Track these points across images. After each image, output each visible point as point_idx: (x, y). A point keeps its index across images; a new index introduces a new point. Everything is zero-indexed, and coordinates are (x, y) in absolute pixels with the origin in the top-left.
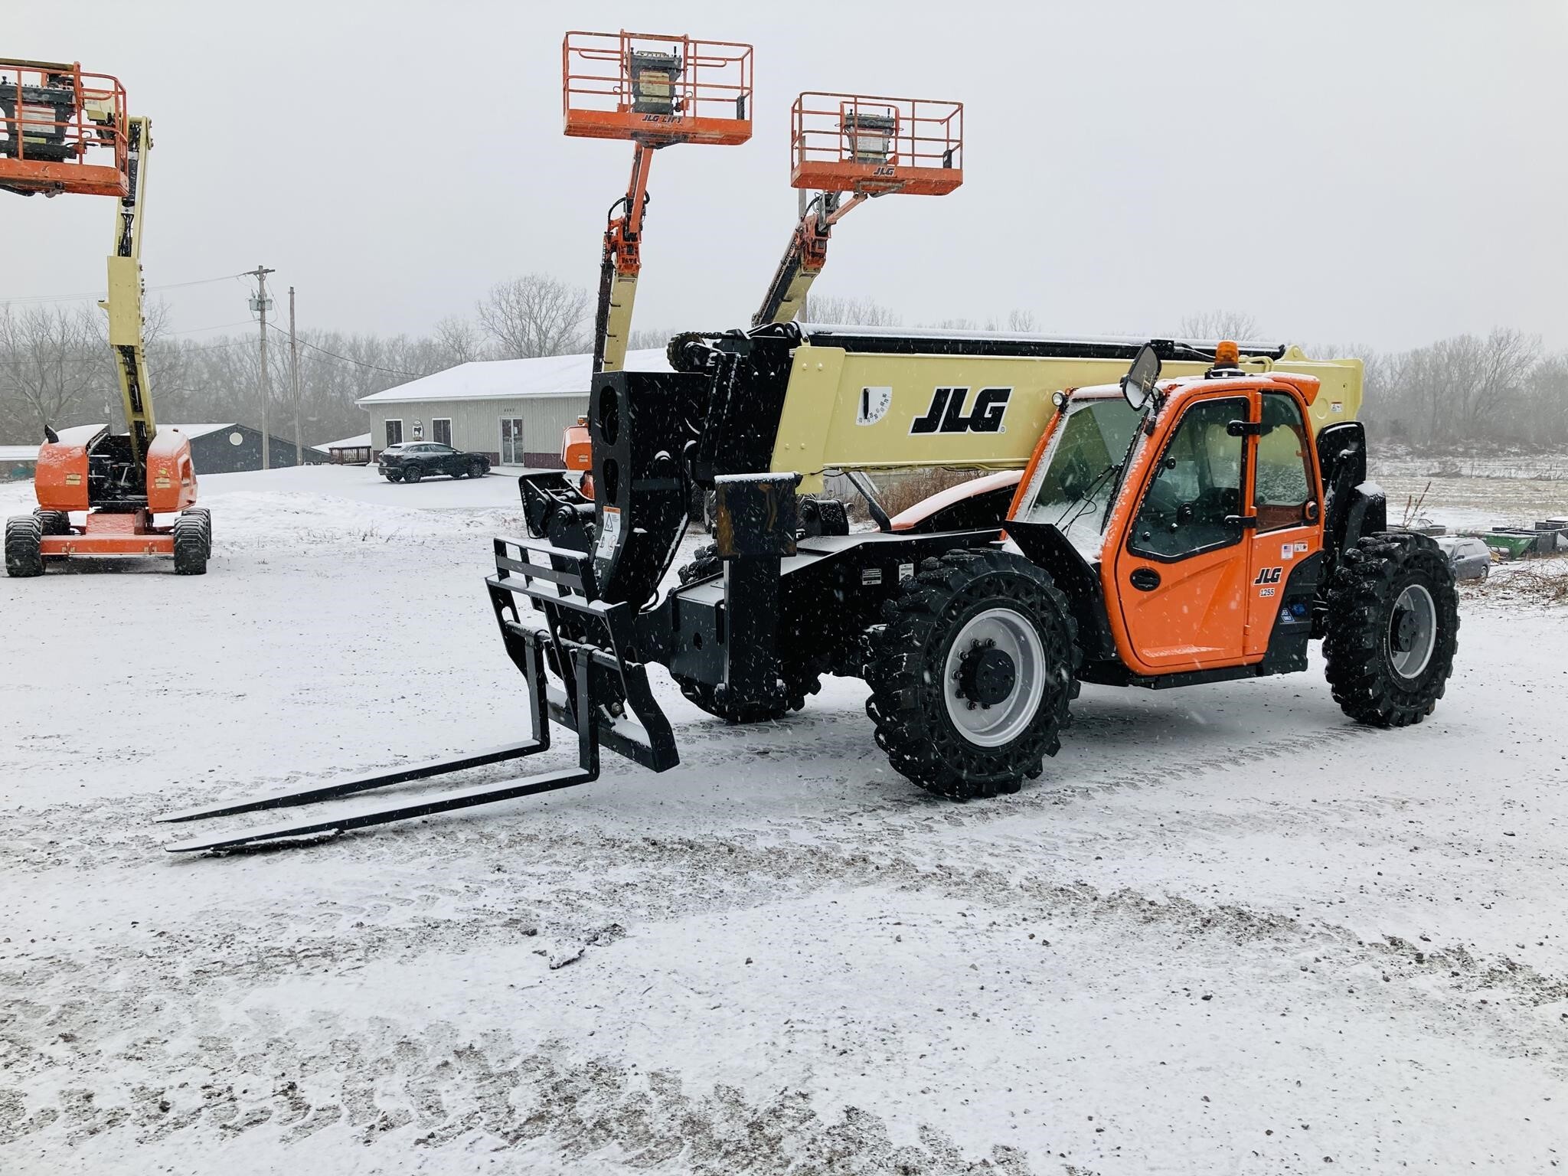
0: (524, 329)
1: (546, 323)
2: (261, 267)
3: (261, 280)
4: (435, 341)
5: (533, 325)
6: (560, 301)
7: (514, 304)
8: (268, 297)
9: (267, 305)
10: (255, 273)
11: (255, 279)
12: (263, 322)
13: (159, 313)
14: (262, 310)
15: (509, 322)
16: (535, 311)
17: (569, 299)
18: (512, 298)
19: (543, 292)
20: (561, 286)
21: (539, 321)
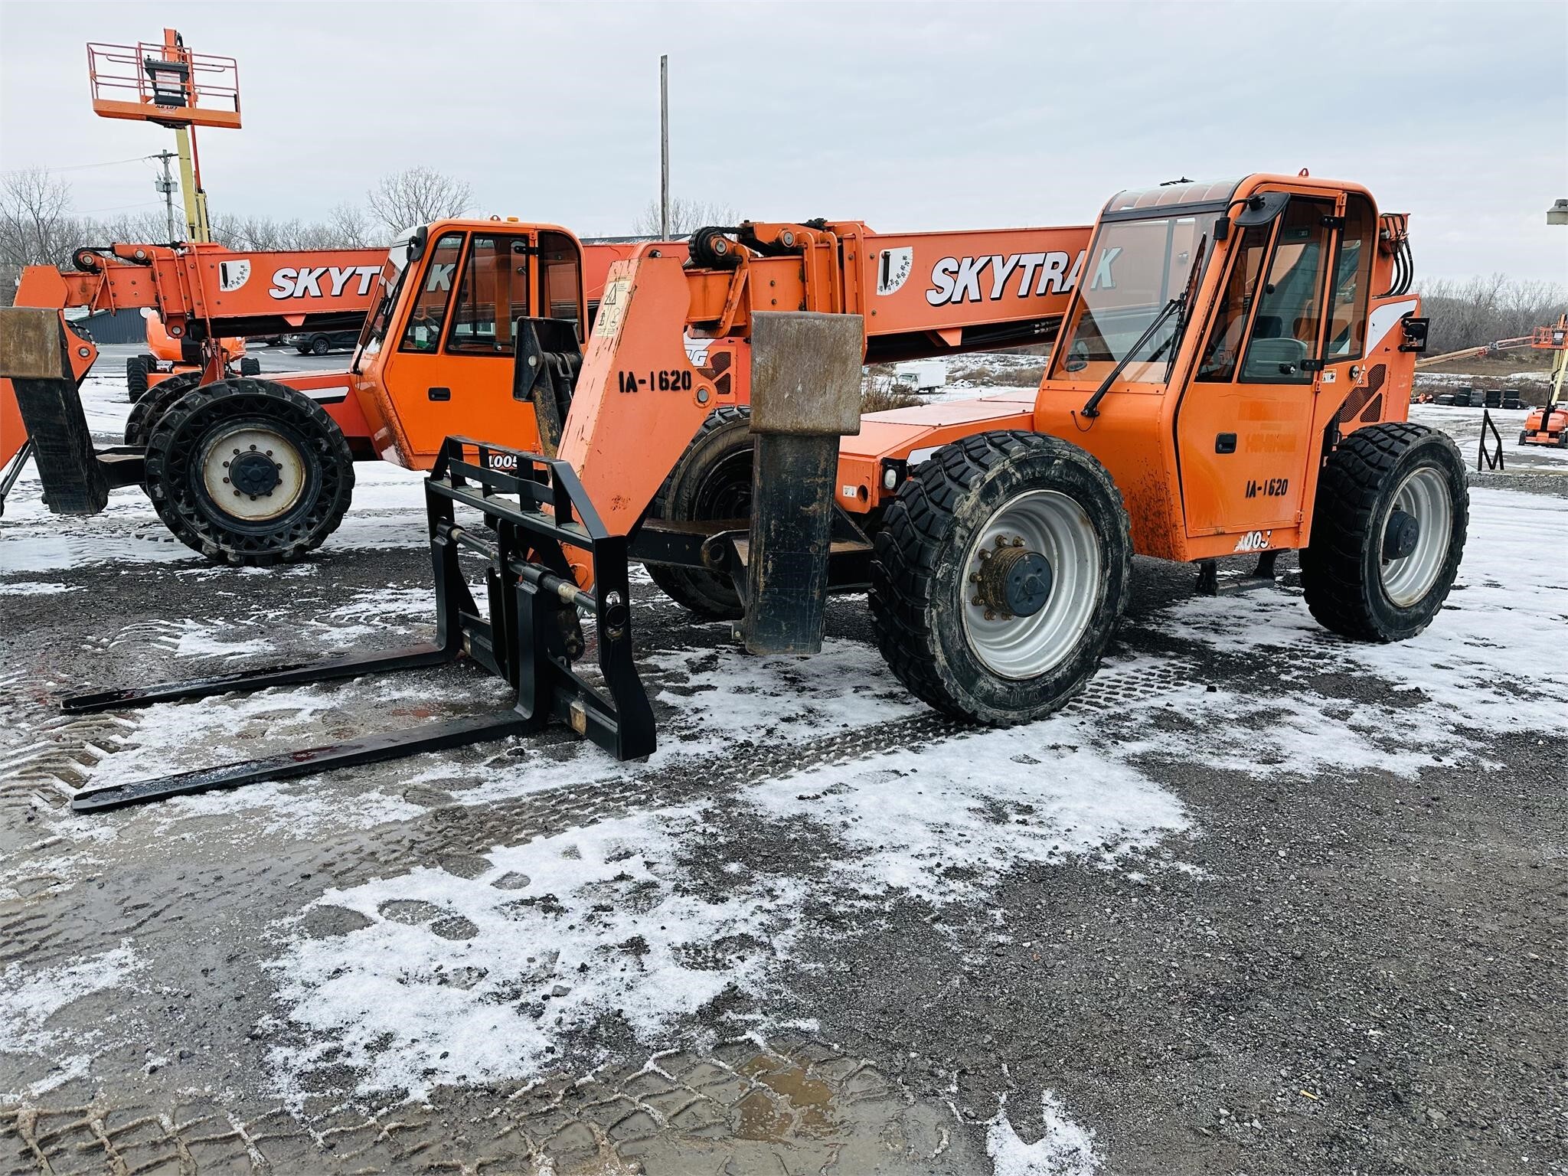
0: (411, 218)
1: (431, 213)
2: (165, 151)
3: (166, 163)
4: (328, 226)
5: (420, 215)
6: (444, 193)
7: (402, 194)
8: (174, 180)
9: (172, 187)
10: (160, 157)
11: (160, 162)
12: (169, 204)
13: (61, 191)
14: (168, 192)
15: (397, 211)
16: (422, 201)
17: (453, 192)
18: (400, 187)
19: (428, 183)
20: (445, 178)
21: (425, 211)
